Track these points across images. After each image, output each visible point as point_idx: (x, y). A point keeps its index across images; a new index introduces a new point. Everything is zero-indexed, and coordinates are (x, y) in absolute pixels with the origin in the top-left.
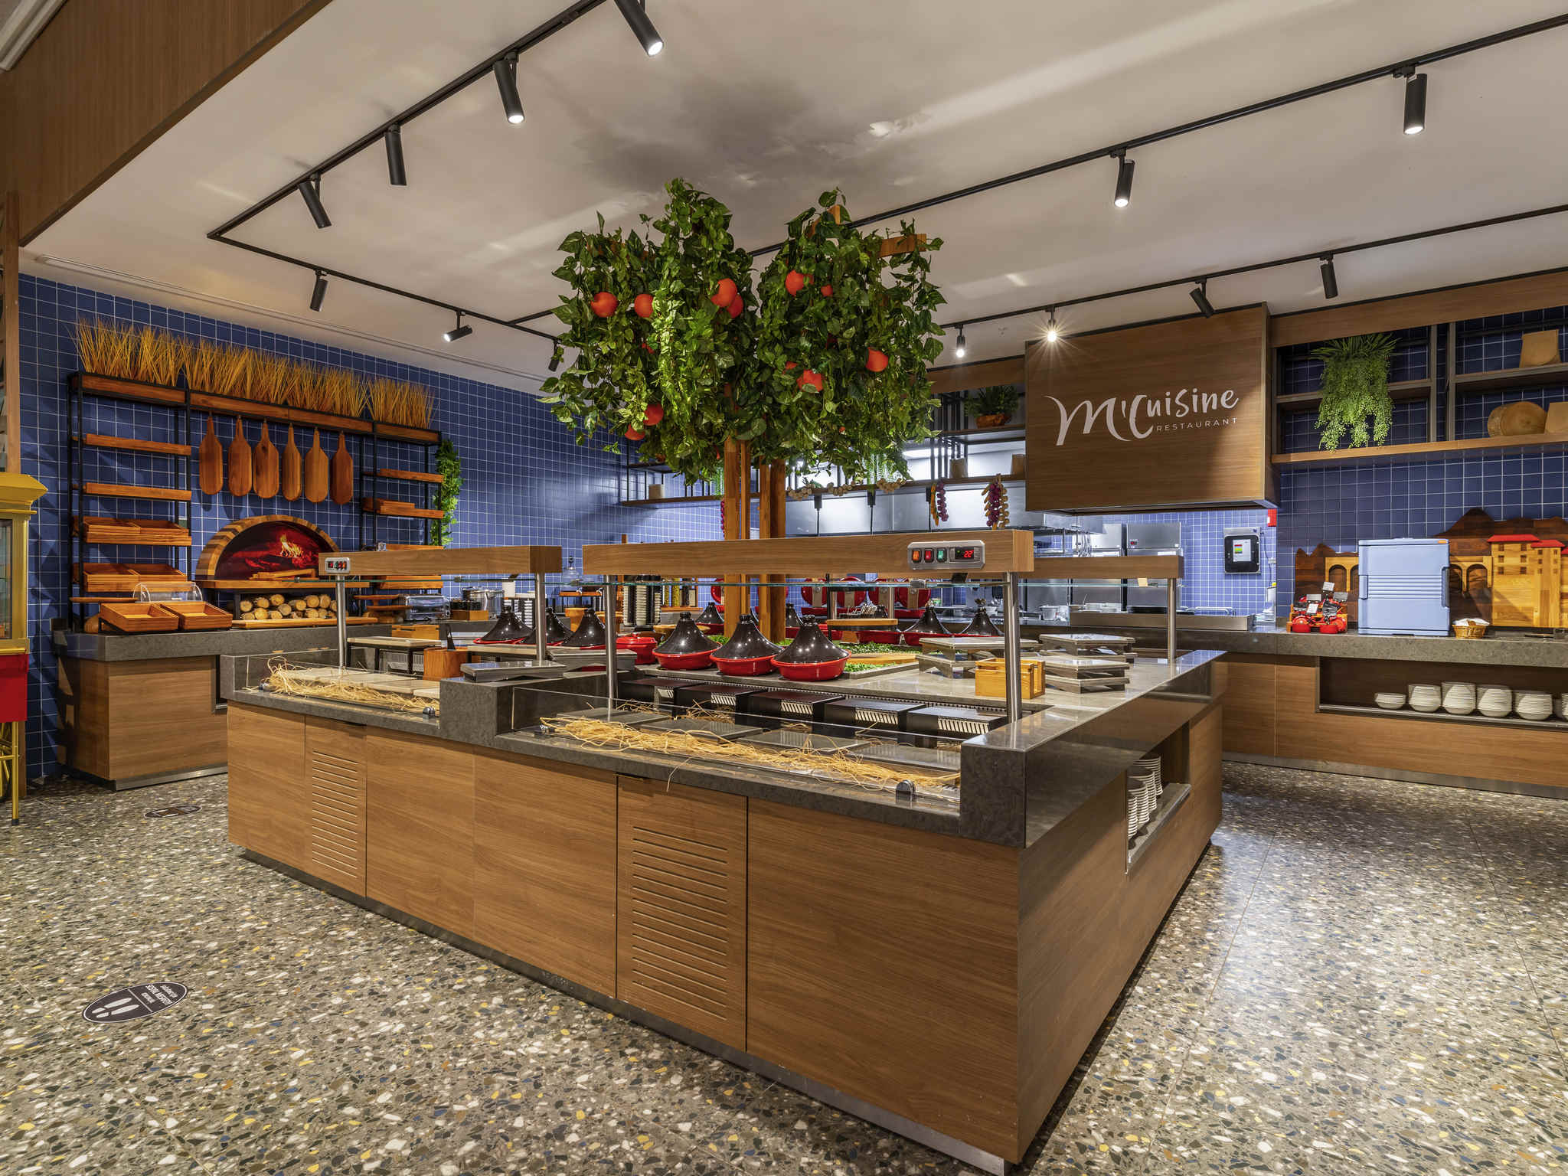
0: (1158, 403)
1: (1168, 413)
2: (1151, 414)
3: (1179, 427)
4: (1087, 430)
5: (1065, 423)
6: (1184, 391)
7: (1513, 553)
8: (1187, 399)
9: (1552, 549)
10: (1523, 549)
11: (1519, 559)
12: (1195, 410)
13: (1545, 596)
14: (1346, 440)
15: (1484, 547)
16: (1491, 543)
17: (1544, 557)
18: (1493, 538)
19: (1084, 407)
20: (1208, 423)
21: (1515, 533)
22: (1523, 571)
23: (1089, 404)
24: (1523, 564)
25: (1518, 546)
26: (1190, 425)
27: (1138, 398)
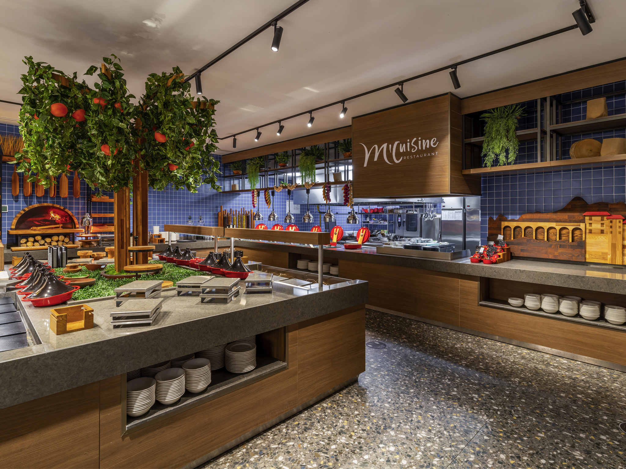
0: (404, 145)
1: (409, 150)
2: (401, 151)
3: (413, 157)
4: (376, 159)
5: (367, 156)
6: (415, 139)
7: (596, 221)
8: (416, 143)
9: (618, 220)
10: (602, 220)
11: (600, 225)
12: (420, 148)
13: (614, 246)
14: (496, 162)
15: (582, 218)
16: (585, 216)
17: (613, 224)
18: (586, 214)
19: (375, 148)
20: (425, 155)
21: (598, 211)
22: (602, 232)
23: (376, 146)
24: (602, 228)
25: (599, 218)
26: (418, 156)
27: (396, 143)
